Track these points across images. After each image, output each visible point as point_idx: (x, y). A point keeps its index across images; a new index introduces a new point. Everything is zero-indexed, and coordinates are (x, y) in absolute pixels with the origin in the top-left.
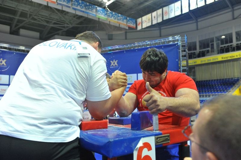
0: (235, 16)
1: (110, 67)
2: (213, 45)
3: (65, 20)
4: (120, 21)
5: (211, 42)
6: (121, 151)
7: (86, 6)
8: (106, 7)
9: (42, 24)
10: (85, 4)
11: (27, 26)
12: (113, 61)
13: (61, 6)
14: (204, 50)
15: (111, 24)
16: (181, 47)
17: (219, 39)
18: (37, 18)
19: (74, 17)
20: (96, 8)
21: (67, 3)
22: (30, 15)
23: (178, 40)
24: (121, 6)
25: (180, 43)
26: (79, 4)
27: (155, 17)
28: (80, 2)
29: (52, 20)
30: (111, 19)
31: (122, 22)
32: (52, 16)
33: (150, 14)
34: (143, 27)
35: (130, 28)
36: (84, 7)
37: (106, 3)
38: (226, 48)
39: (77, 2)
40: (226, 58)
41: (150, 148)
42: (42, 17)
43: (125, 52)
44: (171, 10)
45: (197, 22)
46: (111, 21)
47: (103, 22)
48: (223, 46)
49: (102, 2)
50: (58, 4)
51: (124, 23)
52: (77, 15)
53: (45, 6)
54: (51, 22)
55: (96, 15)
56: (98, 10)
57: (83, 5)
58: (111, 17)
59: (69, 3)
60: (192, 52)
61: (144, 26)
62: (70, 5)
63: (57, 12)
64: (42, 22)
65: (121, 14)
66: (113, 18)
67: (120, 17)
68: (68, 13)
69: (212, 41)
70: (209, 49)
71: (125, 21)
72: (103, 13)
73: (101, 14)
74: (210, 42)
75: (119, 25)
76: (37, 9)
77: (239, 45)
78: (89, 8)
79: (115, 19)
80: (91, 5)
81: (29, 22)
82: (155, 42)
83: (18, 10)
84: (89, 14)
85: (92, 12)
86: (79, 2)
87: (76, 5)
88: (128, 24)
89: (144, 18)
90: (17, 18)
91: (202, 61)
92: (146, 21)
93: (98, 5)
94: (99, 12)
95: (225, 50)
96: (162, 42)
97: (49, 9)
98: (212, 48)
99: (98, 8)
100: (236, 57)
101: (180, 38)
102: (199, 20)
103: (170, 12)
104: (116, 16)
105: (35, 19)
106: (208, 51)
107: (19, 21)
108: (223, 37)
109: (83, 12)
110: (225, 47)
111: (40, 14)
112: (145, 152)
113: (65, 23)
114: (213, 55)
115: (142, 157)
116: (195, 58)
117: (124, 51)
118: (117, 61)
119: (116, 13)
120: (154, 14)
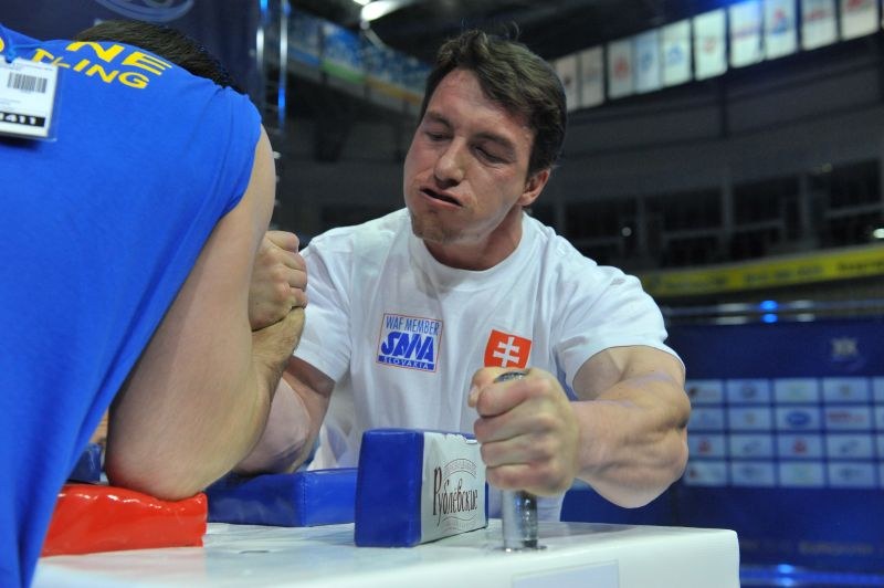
2: (794, 207)
5: (785, 195)
8: (365, 26)
14: (756, 226)
20: (320, 27)
27: (568, 80)
37: (360, 7)
44: (644, 59)
45: (723, 103)
46: (373, 87)
48: (840, 213)
55: (320, 62)
56: (325, 36)
58: (380, 72)
60: (704, 232)
66: (384, 78)
67: (416, 73)
70: (779, 223)
72: (350, 54)
73: (339, 54)
74: (781, 193)
75: (406, 104)
79: (396, 80)
91: (749, 278)
94: (330, 50)
99: (330, 29)
104: (398, 69)
106: (774, 235)
110: (847, 219)
116: (720, 260)
119: (401, 54)
120: (566, 66)
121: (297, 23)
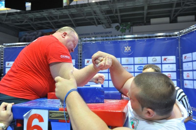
11: (184, 13)
81: (184, 9)
83: (173, 2)
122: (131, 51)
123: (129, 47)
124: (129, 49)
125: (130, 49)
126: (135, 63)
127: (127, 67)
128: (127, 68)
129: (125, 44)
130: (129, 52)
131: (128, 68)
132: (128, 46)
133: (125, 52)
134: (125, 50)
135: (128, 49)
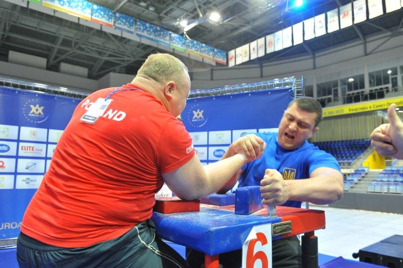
0: (368, 51)
1: (193, 121)
2: (336, 91)
3: (125, 51)
4: (204, 54)
5: (334, 87)
6: (226, 245)
7: (156, 31)
8: (185, 33)
9: (92, 57)
10: (154, 28)
11: (72, 59)
12: (196, 112)
13: (120, 31)
14: (324, 98)
15: (191, 57)
16: (295, 94)
17: (344, 82)
18: (85, 48)
19: (138, 47)
20: (170, 34)
21: (130, 27)
22: (76, 43)
23: (291, 83)
24: (206, 33)
25: (294, 88)
26: (147, 28)
27: (254, 49)
28: (148, 25)
29: (107, 51)
30: (191, 50)
31: (207, 55)
32: (108, 46)
33: (248, 45)
34: (238, 63)
35: (218, 64)
36: (153, 33)
37: (184, 28)
38: (355, 95)
39: (143, 25)
40: (355, 110)
41: (264, 242)
42: (93, 47)
43: (214, 99)
44: (277, 40)
45: (314, 58)
46: (190, 53)
47: (179, 54)
48: (351, 92)
49: (179, 27)
50: (115, 29)
51: (209, 56)
52: (142, 44)
53: (98, 31)
54: (105, 53)
55: (170, 45)
56: (172, 37)
57: (151, 30)
58: (191, 48)
59: (131, 27)
61: (239, 61)
62: (133, 30)
63: (113, 39)
64: (93, 53)
65: (206, 43)
66: (193, 49)
67: (204, 49)
68: (129, 40)
69: (336, 85)
70: (332, 96)
71: (211, 53)
72: (180, 42)
73: (176, 43)
74: (332, 86)
75: (203, 59)
76: (86, 34)
77: (374, 92)
78: (160, 35)
79: (197, 51)
80: (162, 29)
81: (75, 53)
82: (258, 85)
83: (59, 36)
84: (160, 43)
85: (165, 40)
86: (146, 26)
87: (142, 30)
88: (215, 58)
89: (239, 50)
90: (57, 47)
92: (241, 55)
93: (173, 30)
94: (174, 41)
95: (353, 98)
96: (268, 86)
97: (103, 35)
98: (336, 95)
99: (173, 35)
100: (369, 109)
101: (295, 80)
102: (317, 55)
103: (276, 43)
104: (198, 47)
105: (82, 49)
107: (60, 52)
108: (351, 80)
109: (152, 39)
110: (353, 94)
111: (90, 41)
112: (258, 247)
113: (125, 55)
114: (337, 105)
115: (254, 254)
117: (213, 97)
118: (202, 111)
119: (199, 43)
120: (253, 44)
121: (162, 33)
122: (43, 116)
123: (40, 107)
124: (40, 110)
125: (43, 111)
126: (49, 141)
127: (32, 146)
128: (31, 148)
129: (33, 100)
130: (39, 117)
131: (35, 148)
132: (37, 106)
133: (29, 115)
134: (32, 112)
135: (37, 110)
